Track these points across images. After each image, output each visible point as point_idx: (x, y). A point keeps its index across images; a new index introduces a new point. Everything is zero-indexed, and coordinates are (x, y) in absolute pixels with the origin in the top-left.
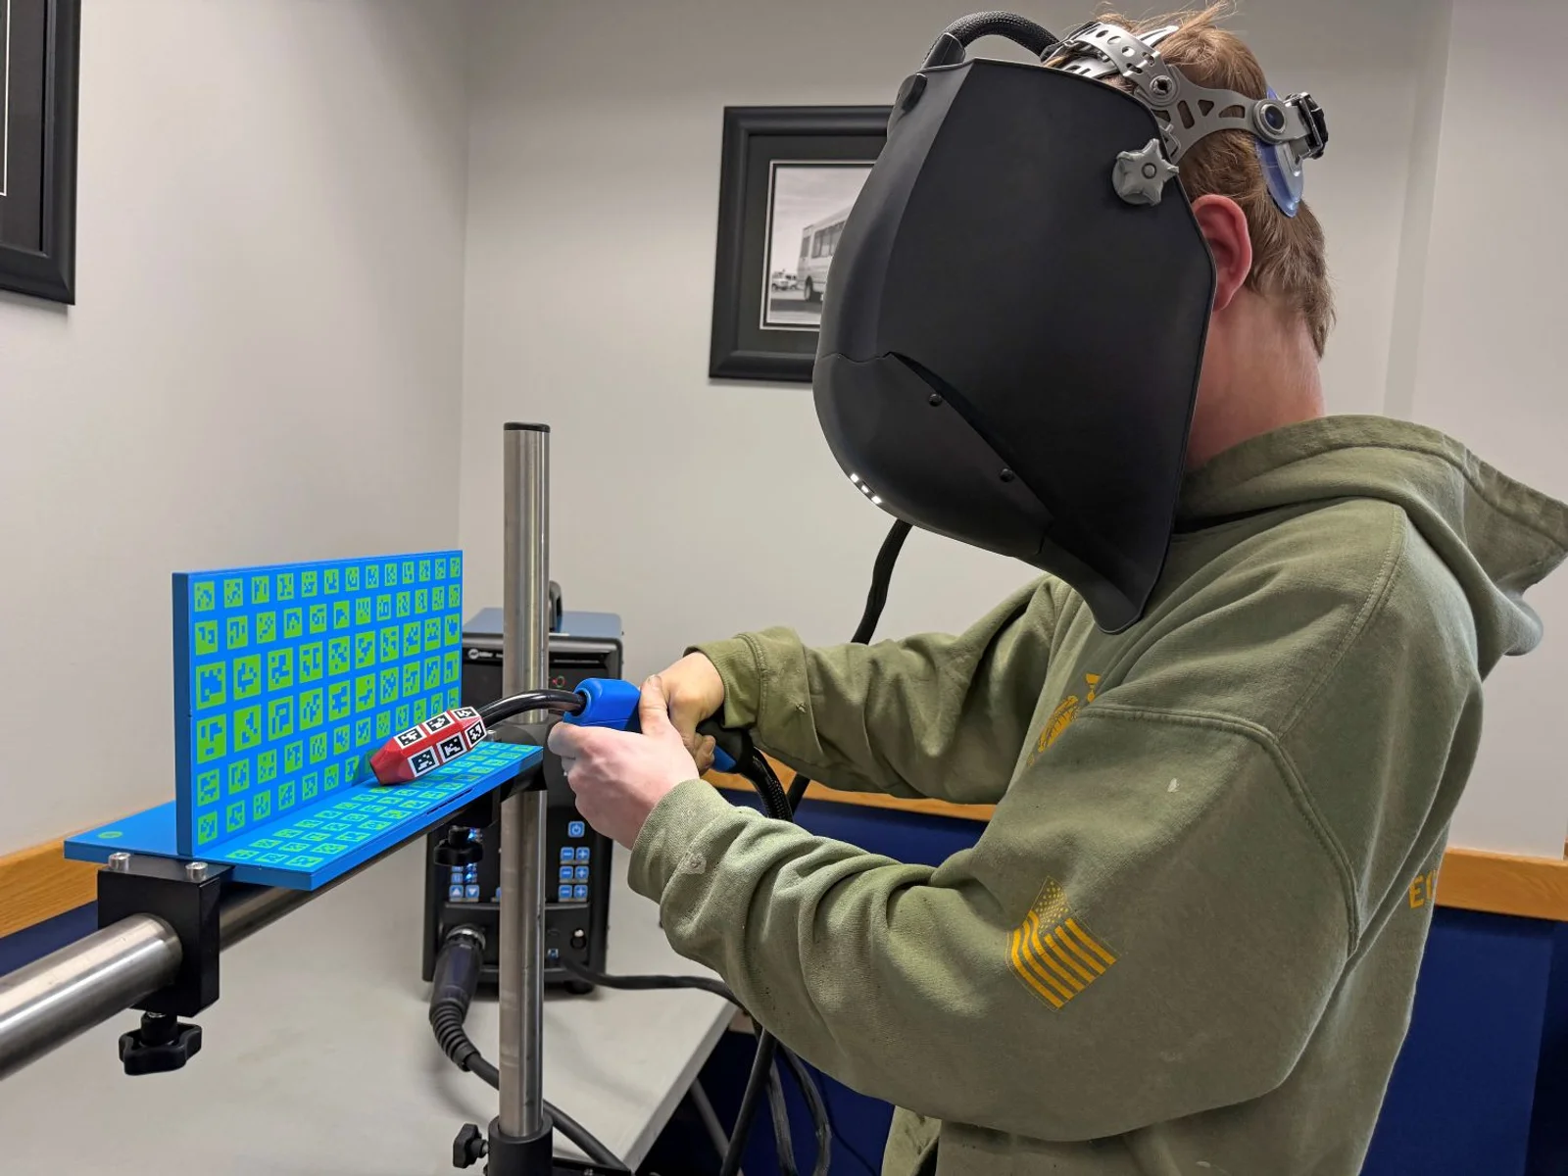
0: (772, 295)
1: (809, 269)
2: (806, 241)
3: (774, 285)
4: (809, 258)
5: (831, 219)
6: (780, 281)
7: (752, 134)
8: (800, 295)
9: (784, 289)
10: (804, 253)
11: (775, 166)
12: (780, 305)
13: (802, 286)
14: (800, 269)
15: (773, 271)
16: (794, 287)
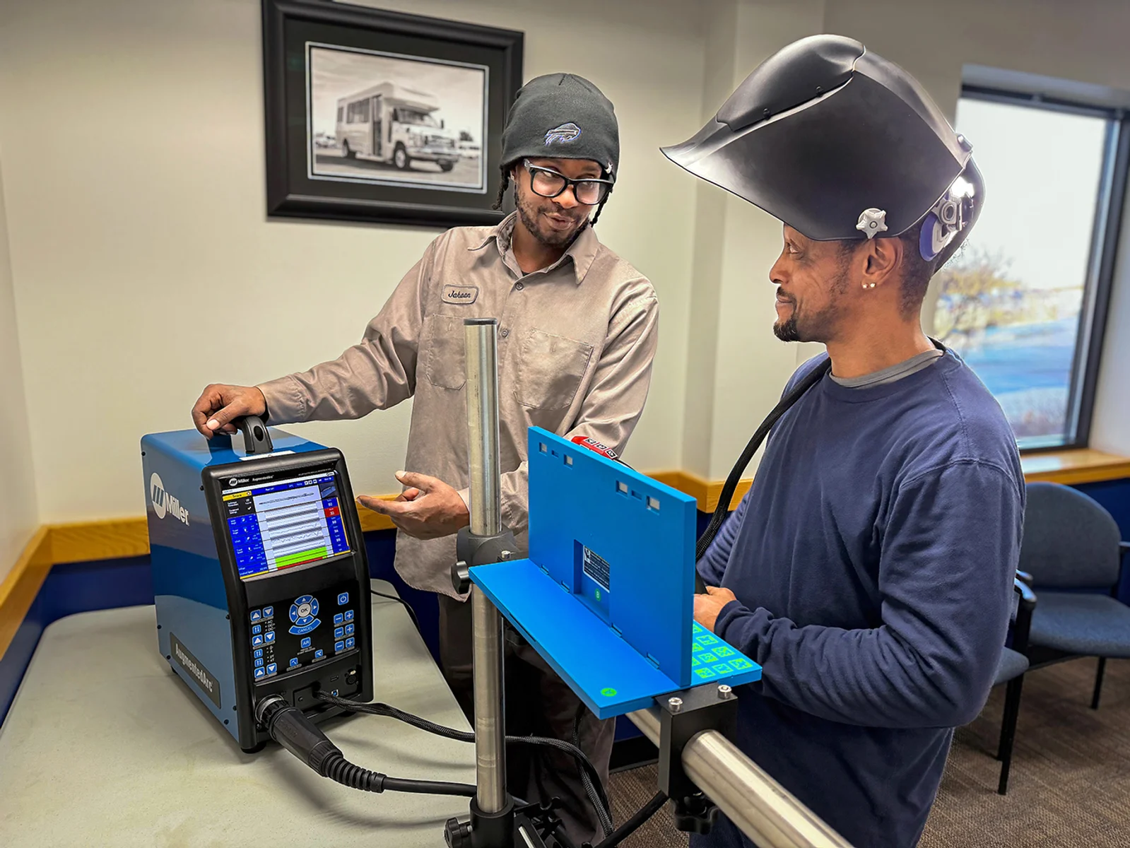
0: (316, 151)
1: (345, 133)
2: (340, 110)
3: (317, 143)
4: (344, 124)
5: (359, 94)
6: (322, 140)
7: (288, 16)
8: (340, 153)
9: (326, 147)
10: (340, 119)
11: (311, 47)
12: (323, 160)
13: (340, 145)
14: (338, 132)
15: (315, 132)
16: (334, 146)
